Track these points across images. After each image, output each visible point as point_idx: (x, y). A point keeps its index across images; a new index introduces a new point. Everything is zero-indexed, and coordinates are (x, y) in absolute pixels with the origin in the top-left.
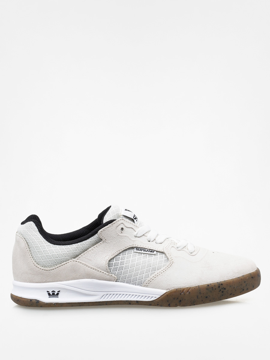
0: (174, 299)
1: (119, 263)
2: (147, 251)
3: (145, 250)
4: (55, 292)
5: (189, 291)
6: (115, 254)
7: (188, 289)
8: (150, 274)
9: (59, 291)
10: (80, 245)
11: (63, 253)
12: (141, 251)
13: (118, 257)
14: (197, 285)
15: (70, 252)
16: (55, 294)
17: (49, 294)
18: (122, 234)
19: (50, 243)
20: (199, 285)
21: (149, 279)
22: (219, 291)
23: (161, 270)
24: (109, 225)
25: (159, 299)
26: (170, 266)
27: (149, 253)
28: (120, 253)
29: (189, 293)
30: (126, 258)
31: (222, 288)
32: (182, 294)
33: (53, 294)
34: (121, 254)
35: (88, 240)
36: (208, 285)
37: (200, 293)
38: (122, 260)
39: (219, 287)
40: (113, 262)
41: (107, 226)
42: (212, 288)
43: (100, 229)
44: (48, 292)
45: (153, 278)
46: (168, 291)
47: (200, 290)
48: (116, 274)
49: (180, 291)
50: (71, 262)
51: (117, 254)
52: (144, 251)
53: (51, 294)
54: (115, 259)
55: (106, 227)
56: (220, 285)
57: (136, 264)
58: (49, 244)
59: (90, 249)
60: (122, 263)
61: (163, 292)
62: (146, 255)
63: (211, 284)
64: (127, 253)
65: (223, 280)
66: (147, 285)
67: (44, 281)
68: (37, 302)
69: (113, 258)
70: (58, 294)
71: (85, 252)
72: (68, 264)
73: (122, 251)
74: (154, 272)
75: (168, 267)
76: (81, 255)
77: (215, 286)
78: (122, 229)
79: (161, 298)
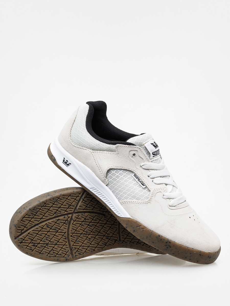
0: (131, 226)
1: (116, 175)
2: (140, 181)
3: (140, 180)
4: (68, 162)
5: (144, 229)
6: (118, 168)
7: (144, 227)
8: (129, 198)
9: (70, 164)
10: (101, 144)
11: (88, 141)
12: (137, 179)
13: (119, 171)
14: (152, 230)
15: (92, 144)
16: (67, 164)
17: (64, 161)
18: (132, 158)
19: (87, 129)
20: (153, 230)
21: (126, 200)
22: (165, 246)
23: (138, 201)
24: (126, 145)
25: (123, 219)
26: (146, 203)
27: (140, 184)
28: (122, 169)
29: (143, 231)
30: (123, 175)
31: (168, 245)
32: (138, 227)
33: (66, 163)
34: (122, 171)
35: (108, 145)
36: (159, 236)
37: (150, 236)
38: (119, 175)
39: (167, 243)
40: (112, 171)
41: (125, 145)
42: (161, 240)
43: (118, 144)
44: (64, 158)
45: (129, 202)
46: (131, 218)
47: (151, 234)
48: (109, 181)
49: (138, 224)
50: (88, 151)
51: (119, 168)
52: (138, 180)
53: (65, 162)
54: (116, 170)
55: (123, 145)
56: (168, 242)
57: (126, 184)
58: (85, 128)
59: (105, 152)
60: (118, 177)
61: (128, 216)
62: (138, 183)
63: (162, 236)
64: (126, 173)
65: (174, 241)
66: (122, 203)
67: (67, 150)
68: (54, 160)
69: (115, 169)
70: (68, 165)
71: (101, 151)
72: (86, 150)
73: (124, 169)
74: (132, 198)
75: (144, 203)
76: (97, 151)
77: (164, 240)
78: (134, 155)
79: (124, 219)
